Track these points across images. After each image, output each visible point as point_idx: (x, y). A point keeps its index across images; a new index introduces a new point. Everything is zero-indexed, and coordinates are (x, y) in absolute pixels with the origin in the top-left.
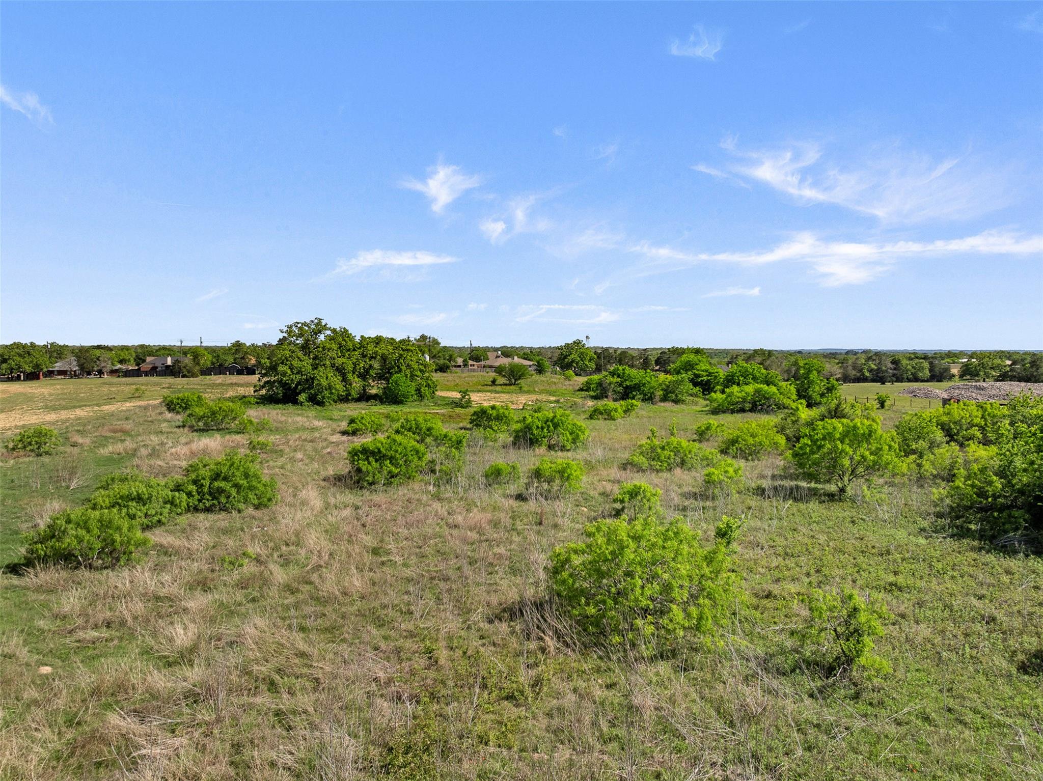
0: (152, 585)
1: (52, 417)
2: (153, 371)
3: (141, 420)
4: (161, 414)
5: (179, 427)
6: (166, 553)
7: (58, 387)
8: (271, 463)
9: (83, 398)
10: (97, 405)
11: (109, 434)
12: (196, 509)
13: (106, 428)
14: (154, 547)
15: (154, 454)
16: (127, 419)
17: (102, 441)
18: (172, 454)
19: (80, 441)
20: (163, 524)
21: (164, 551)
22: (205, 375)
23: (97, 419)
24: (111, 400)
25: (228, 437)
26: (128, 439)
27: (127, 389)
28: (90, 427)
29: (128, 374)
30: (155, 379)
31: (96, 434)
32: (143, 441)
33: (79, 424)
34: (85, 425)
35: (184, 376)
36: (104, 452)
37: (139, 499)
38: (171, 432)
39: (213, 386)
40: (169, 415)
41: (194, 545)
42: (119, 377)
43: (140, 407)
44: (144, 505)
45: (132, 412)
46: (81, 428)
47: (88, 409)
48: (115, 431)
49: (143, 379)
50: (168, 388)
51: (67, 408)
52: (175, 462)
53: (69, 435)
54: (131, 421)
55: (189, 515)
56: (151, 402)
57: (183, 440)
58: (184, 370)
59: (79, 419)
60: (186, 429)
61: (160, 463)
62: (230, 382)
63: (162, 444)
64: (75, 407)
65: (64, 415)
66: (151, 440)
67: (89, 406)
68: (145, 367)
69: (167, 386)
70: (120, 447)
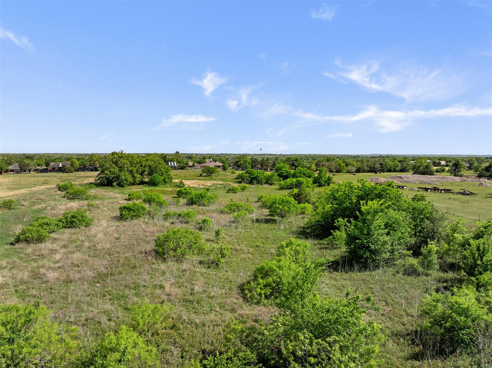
0: (51, 247)
1: (11, 193)
2: (53, 170)
3: (48, 194)
4: (56, 191)
5: (63, 197)
6: (55, 240)
7: (11, 178)
8: (95, 212)
9: (23, 184)
10: (29, 187)
11: (35, 201)
12: (65, 227)
13: (34, 198)
14: (52, 238)
15: (53, 209)
16: (42, 194)
17: (33, 204)
18: (59, 209)
19: (25, 204)
20: (55, 232)
21: (55, 239)
22: (77, 171)
23: (30, 194)
24: (35, 185)
25: (81, 202)
26: (43, 202)
27: (41, 179)
28: (28, 198)
29: (42, 171)
30: (54, 174)
31: (30, 201)
32: (48, 204)
33: (23, 197)
34: (25, 197)
35: (67, 172)
36: (34, 208)
37: (47, 224)
38: (60, 200)
39: (80, 177)
40: (59, 192)
41: (64, 237)
42: (38, 173)
43: (47, 188)
44: (49, 226)
45: (44, 191)
46: (24, 198)
47: (26, 189)
48: (38, 200)
49: (49, 174)
50: (60, 179)
51: (17, 189)
52: (60, 212)
53: (20, 201)
54: (44, 195)
55: (63, 229)
56: (52, 186)
57: (64, 203)
58: (67, 170)
59: (23, 194)
60: (65, 198)
61: (54, 212)
62: (87, 175)
63: (56, 205)
64: (20, 188)
65: (16, 192)
66: (52, 203)
67: (26, 188)
68: (50, 168)
69: (59, 178)
70: (40, 206)
